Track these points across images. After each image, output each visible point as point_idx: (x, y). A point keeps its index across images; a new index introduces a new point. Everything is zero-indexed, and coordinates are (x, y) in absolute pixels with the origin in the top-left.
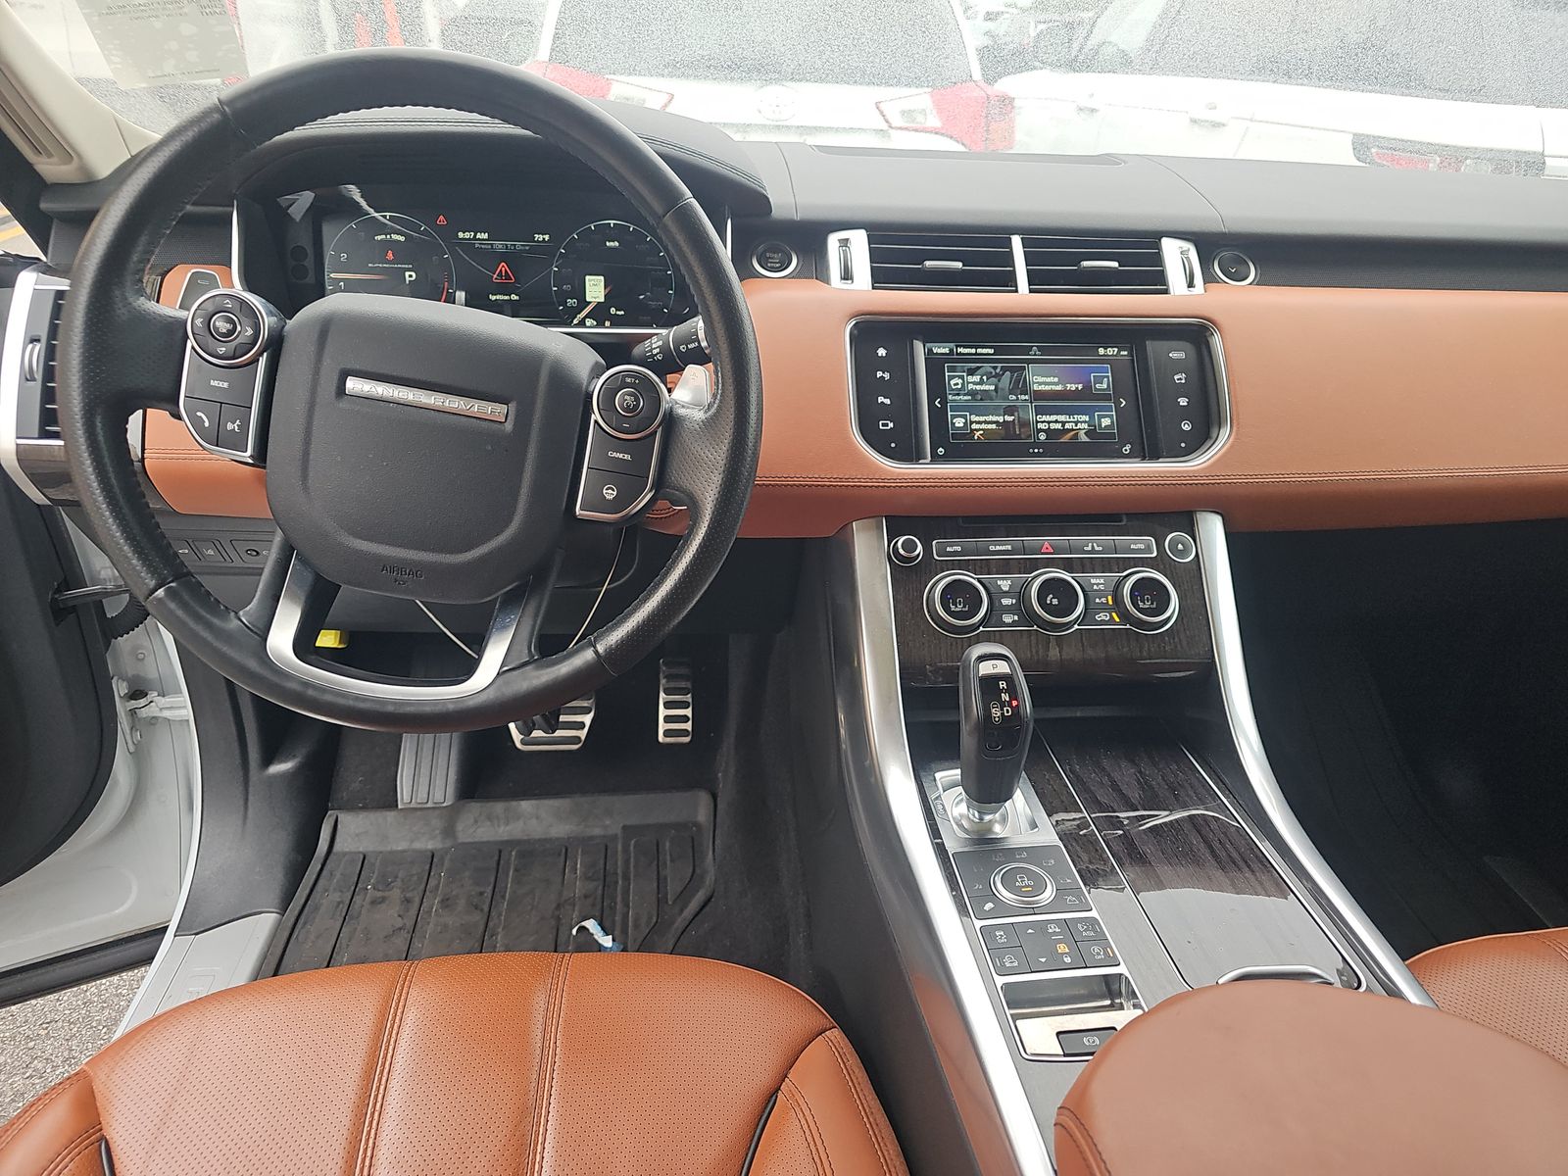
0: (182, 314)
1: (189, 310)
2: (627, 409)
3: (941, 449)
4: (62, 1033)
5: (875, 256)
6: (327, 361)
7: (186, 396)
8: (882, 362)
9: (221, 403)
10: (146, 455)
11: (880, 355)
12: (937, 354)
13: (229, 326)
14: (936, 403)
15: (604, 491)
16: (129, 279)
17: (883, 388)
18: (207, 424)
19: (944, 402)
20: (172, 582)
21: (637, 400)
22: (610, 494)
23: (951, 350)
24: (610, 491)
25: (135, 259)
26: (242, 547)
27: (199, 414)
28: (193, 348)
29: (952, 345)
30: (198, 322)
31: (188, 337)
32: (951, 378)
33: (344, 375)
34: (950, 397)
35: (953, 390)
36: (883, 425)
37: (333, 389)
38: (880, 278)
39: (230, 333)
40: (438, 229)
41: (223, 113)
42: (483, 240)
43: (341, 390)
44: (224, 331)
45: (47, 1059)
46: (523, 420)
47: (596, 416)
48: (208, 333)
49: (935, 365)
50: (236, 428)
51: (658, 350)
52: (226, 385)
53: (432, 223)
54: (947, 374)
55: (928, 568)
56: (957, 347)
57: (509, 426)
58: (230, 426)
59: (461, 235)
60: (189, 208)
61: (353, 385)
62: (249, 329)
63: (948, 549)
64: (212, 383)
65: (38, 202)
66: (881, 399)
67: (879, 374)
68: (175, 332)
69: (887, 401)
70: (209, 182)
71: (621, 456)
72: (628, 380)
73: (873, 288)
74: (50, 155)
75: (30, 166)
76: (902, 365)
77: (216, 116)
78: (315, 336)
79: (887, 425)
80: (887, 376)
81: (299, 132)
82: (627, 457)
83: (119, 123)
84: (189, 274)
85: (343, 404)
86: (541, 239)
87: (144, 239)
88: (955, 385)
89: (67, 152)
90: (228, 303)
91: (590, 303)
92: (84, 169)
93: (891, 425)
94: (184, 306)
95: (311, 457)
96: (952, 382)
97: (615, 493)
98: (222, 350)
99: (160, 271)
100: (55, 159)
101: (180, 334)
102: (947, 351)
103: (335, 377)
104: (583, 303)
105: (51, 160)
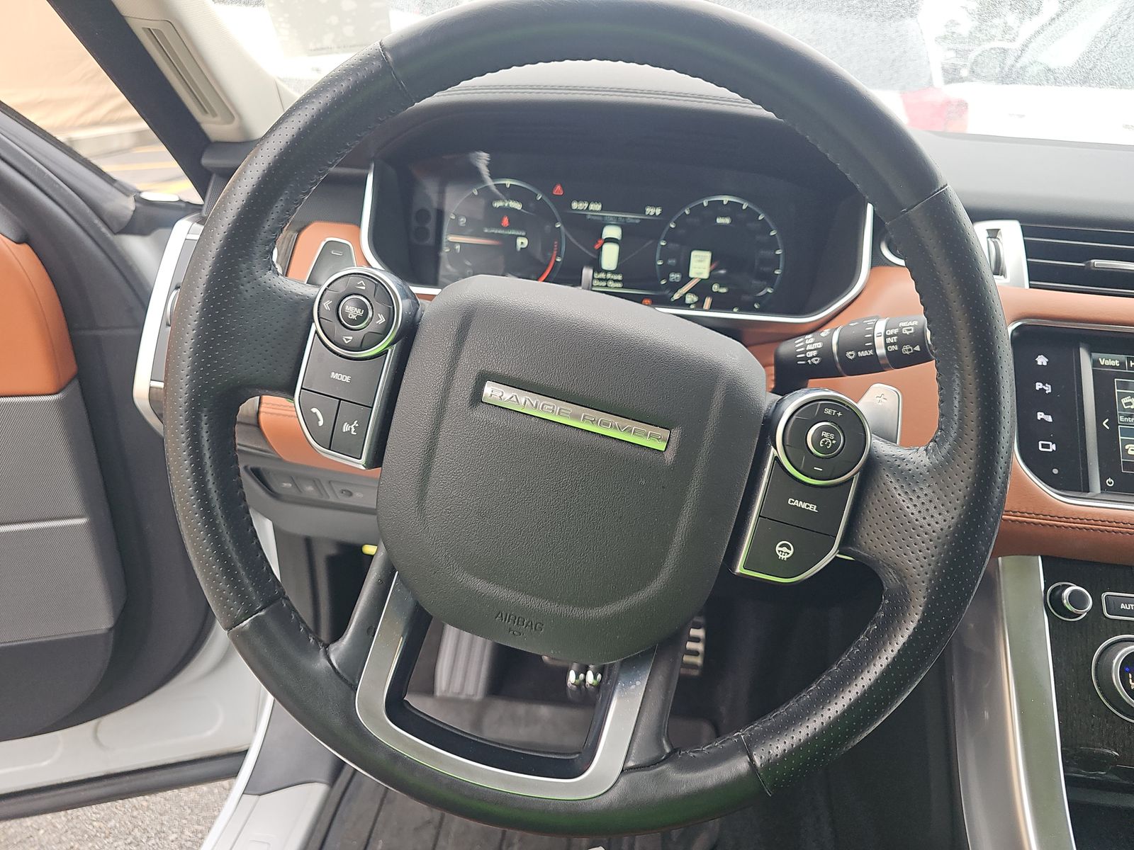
0: (310, 291)
1: (320, 286)
2: (824, 449)
3: (1110, 480)
4: (159, 807)
5: (1031, 250)
6: (464, 360)
7: (302, 388)
8: (1043, 374)
9: (340, 399)
10: (262, 409)
11: (1039, 363)
12: (1104, 366)
13: (359, 312)
14: (1104, 424)
15: (778, 548)
16: (258, 249)
17: (1043, 402)
18: (321, 423)
19: (1114, 423)
20: (261, 610)
21: (837, 438)
22: (784, 552)
23: (1122, 364)
24: (785, 549)
25: (267, 227)
26: (338, 488)
27: (314, 410)
28: (316, 332)
29: (1123, 357)
30: (326, 305)
31: (314, 322)
32: (1123, 396)
33: (482, 379)
34: (1121, 418)
35: (1124, 410)
36: (1043, 446)
37: (467, 393)
38: (1038, 275)
39: (361, 319)
40: (554, 198)
41: (385, 62)
42: (595, 211)
43: (477, 398)
44: (354, 317)
45: (145, 829)
46: (686, 450)
47: (777, 451)
48: (336, 318)
49: (1103, 380)
50: (353, 429)
51: (815, 353)
52: (347, 379)
53: (548, 192)
54: (1116, 391)
55: (1097, 627)
56: (1129, 359)
57: (669, 457)
58: (346, 428)
59: (575, 205)
60: (332, 169)
61: (491, 391)
62: (381, 316)
63: (1123, 606)
64: (334, 375)
65: (201, 157)
66: (1040, 415)
67: (1039, 386)
68: (301, 311)
69: (1049, 419)
70: (358, 142)
71: (804, 505)
72: (828, 411)
73: (1030, 287)
74: (214, 115)
75: (196, 126)
76: (1068, 379)
77: (377, 64)
78: (454, 330)
79: (1048, 446)
80: (1048, 389)
81: (439, 98)
82: (813, 508)
83: (279, 89)
84: (323, 243)
85: (479, 413)
86: (652, 214)
87: (279, 205)
88: (1126, 404)
89: (230, 113)
90: (362, 285)
91: (692, 279)
92: (243, 129)
93: (1053, 447)
94: (311, 282)
95: (433, 474)
96: (1124, 401)
97: (791, 552)
98: (348, 338)
99: (298, 227)
100: (218, 119)
101: (305, 315)
102: (1116, 363)
103: (472, 382)
104: (686, 278)
105: (216, 119)
